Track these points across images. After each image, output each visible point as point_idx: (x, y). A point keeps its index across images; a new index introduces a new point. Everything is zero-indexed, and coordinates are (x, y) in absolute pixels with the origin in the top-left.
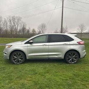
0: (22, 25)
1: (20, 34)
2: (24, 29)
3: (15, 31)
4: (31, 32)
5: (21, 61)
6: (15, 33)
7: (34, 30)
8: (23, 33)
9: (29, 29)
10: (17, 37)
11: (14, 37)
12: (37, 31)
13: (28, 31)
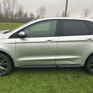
0: (19, 8)
1: (17, 18)
2: (20, 12)
3: (10, 15)
4: (29, 16)
5: (3, 70)
6: (10, 17)
7: (32, 15)
8: (20, 17)
9: (27, 12)
10: (13, 22)
11: (10, 22)
12: (35, 15)
13: (26, 15)
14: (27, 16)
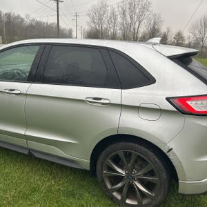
7: (179, 36)
12: (188, 36)
13: (165, 37)
14: (167, 39)
